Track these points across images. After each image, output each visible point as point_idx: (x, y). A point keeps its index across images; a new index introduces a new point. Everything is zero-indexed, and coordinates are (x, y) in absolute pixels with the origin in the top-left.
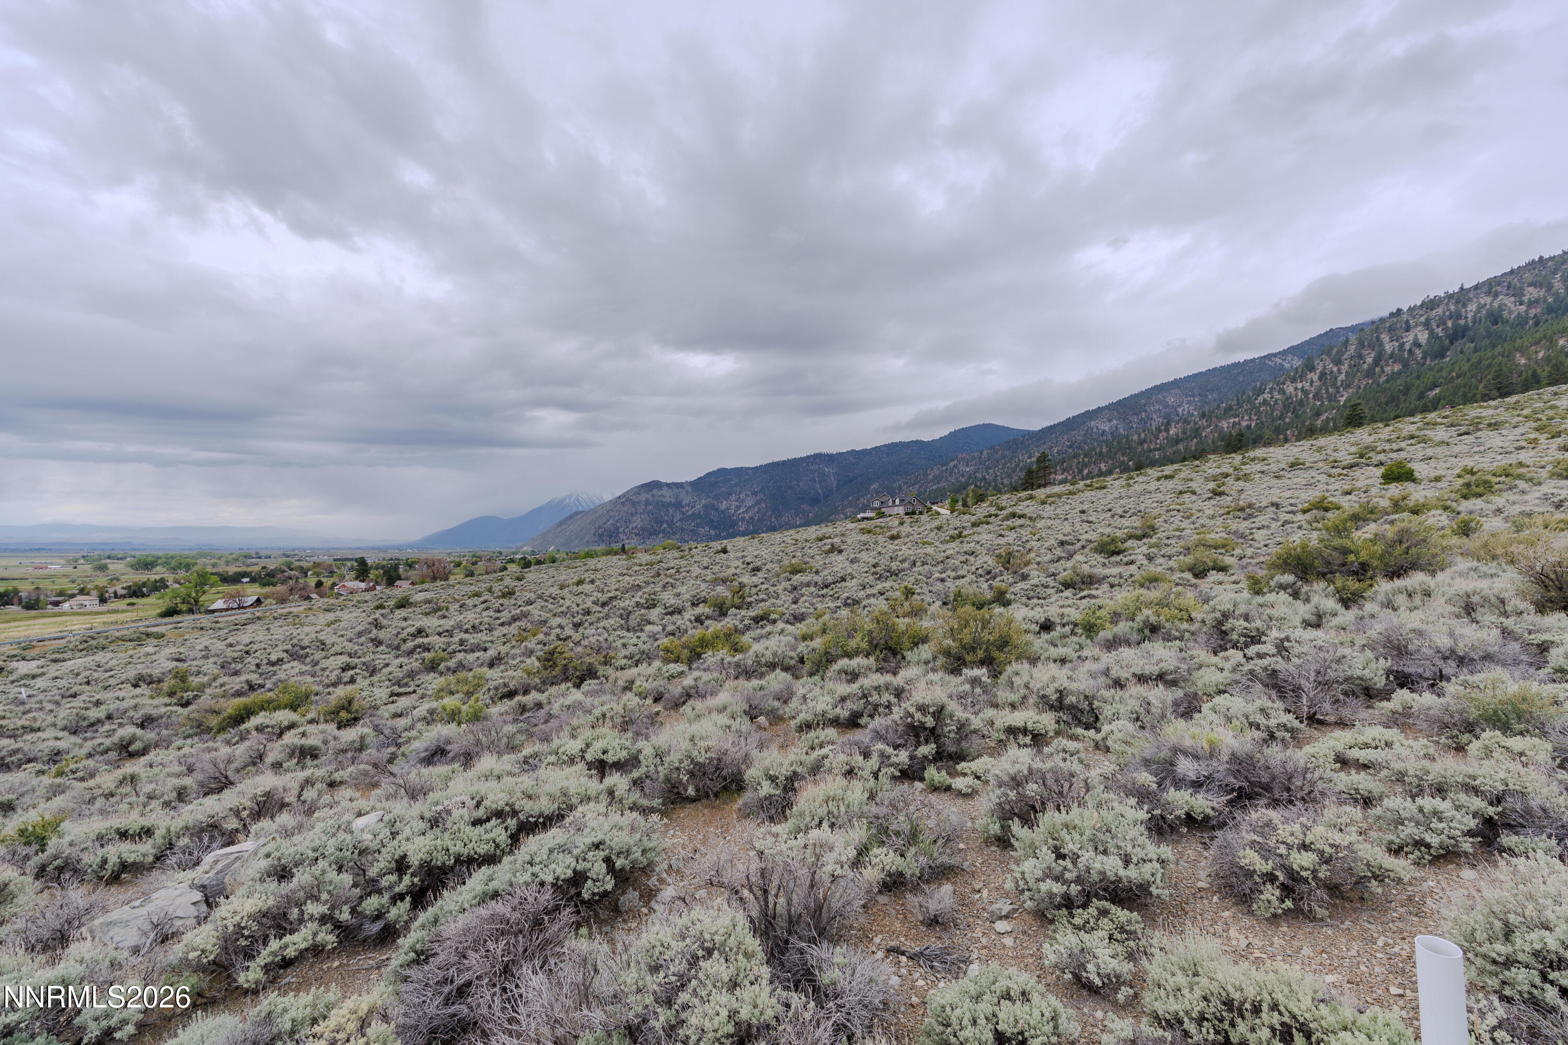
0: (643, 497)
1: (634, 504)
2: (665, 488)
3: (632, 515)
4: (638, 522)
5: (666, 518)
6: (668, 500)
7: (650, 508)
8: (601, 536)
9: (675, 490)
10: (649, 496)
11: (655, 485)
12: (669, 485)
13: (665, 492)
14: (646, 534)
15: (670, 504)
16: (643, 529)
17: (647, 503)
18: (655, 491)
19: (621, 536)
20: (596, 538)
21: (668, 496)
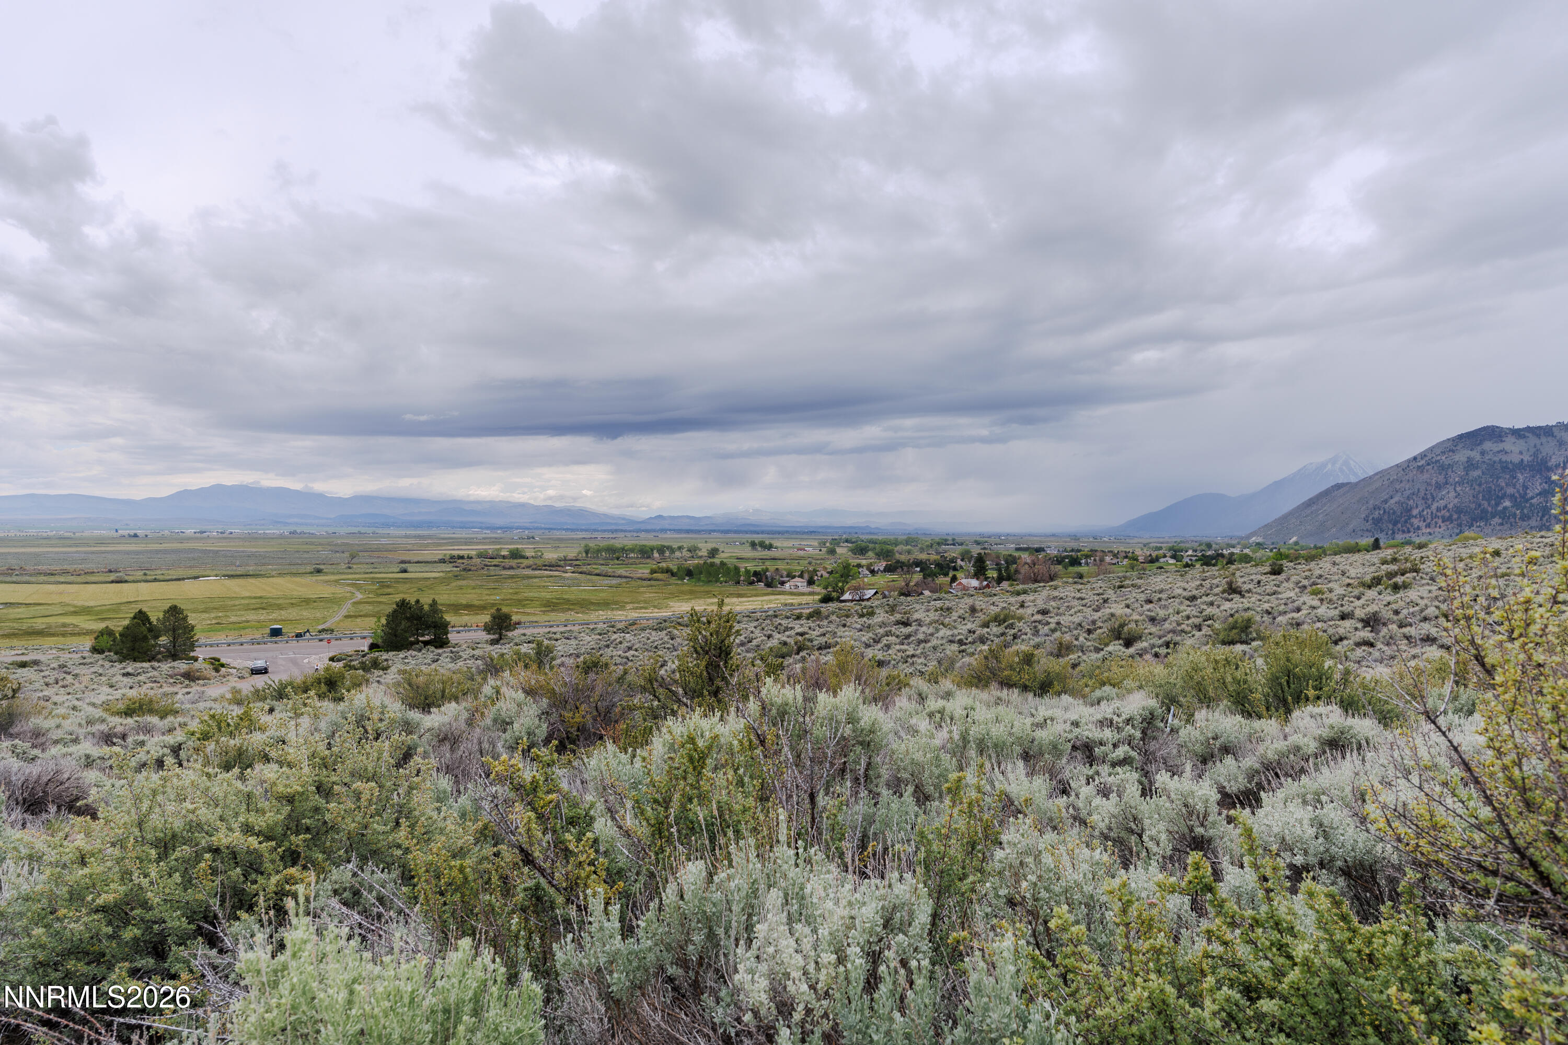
0: (1462, 456)
1: (1443, 468)
2: (1510, 439)
3: (1439, 487)
4: (1449, 498)
5: (1510, 491)
6: (1516, 459)
7: (1476, 473)
8: (1377, 522)
9: (1533, 440)
10: (1475, 455)
11: (1492, 433)
12: (1518, 433)
13: (1510, 444)
14: (1465, 519)
15: (1521, 466)
16: (1459, 510)
17: (1470, 465)
18: (1488, 445)
19: (1416, 522)
20: (1368, 525)
21: (1515, 451)
